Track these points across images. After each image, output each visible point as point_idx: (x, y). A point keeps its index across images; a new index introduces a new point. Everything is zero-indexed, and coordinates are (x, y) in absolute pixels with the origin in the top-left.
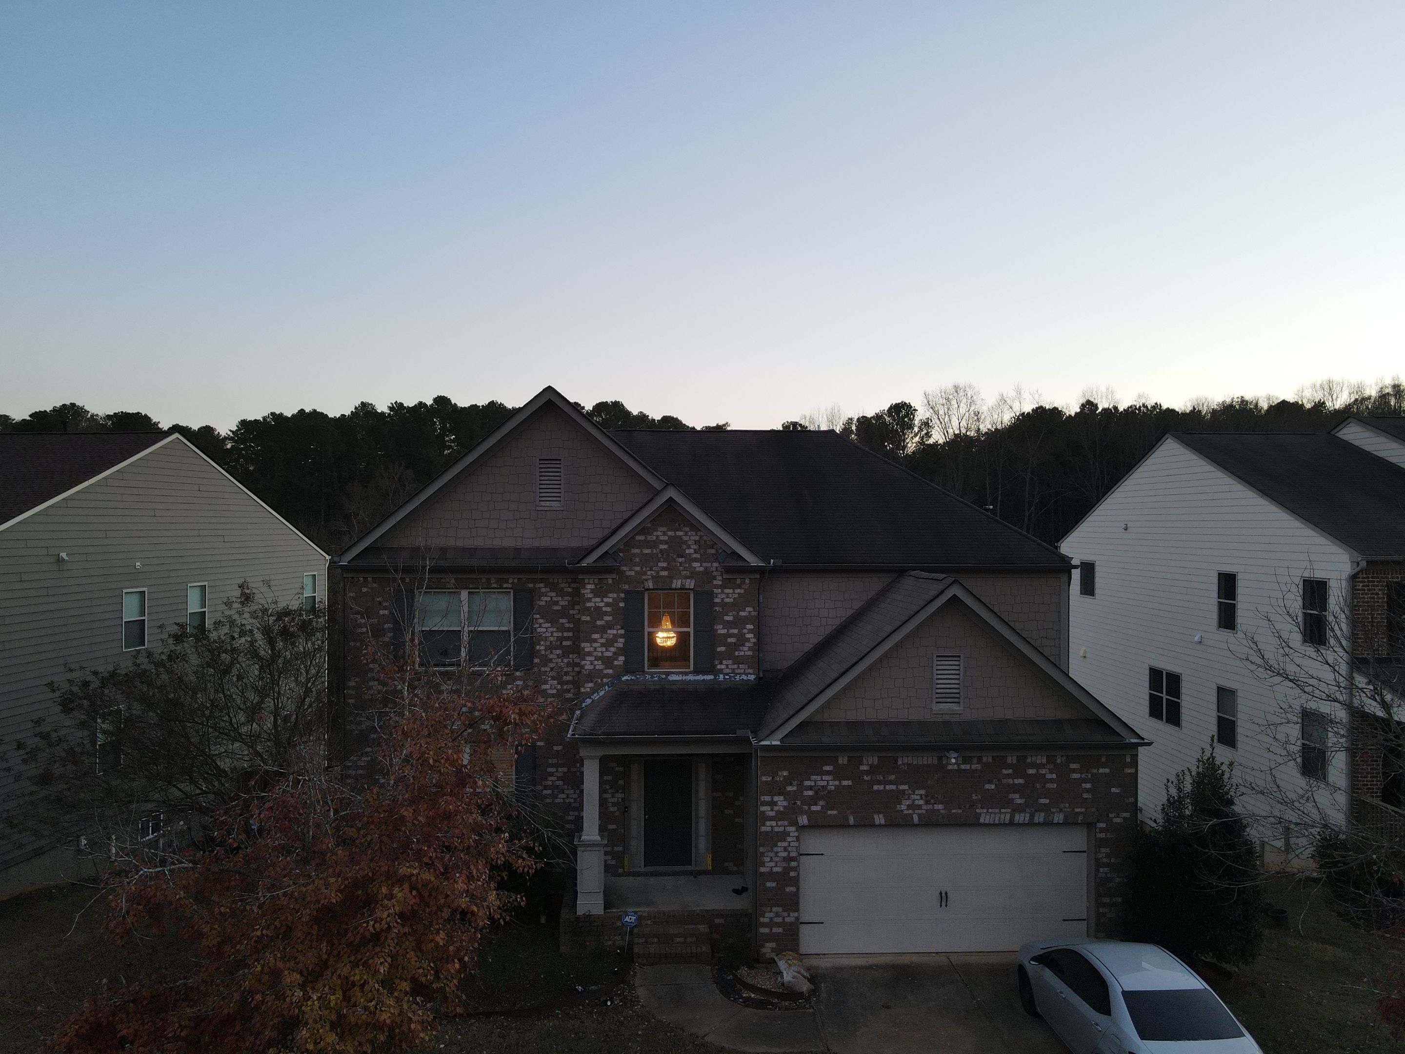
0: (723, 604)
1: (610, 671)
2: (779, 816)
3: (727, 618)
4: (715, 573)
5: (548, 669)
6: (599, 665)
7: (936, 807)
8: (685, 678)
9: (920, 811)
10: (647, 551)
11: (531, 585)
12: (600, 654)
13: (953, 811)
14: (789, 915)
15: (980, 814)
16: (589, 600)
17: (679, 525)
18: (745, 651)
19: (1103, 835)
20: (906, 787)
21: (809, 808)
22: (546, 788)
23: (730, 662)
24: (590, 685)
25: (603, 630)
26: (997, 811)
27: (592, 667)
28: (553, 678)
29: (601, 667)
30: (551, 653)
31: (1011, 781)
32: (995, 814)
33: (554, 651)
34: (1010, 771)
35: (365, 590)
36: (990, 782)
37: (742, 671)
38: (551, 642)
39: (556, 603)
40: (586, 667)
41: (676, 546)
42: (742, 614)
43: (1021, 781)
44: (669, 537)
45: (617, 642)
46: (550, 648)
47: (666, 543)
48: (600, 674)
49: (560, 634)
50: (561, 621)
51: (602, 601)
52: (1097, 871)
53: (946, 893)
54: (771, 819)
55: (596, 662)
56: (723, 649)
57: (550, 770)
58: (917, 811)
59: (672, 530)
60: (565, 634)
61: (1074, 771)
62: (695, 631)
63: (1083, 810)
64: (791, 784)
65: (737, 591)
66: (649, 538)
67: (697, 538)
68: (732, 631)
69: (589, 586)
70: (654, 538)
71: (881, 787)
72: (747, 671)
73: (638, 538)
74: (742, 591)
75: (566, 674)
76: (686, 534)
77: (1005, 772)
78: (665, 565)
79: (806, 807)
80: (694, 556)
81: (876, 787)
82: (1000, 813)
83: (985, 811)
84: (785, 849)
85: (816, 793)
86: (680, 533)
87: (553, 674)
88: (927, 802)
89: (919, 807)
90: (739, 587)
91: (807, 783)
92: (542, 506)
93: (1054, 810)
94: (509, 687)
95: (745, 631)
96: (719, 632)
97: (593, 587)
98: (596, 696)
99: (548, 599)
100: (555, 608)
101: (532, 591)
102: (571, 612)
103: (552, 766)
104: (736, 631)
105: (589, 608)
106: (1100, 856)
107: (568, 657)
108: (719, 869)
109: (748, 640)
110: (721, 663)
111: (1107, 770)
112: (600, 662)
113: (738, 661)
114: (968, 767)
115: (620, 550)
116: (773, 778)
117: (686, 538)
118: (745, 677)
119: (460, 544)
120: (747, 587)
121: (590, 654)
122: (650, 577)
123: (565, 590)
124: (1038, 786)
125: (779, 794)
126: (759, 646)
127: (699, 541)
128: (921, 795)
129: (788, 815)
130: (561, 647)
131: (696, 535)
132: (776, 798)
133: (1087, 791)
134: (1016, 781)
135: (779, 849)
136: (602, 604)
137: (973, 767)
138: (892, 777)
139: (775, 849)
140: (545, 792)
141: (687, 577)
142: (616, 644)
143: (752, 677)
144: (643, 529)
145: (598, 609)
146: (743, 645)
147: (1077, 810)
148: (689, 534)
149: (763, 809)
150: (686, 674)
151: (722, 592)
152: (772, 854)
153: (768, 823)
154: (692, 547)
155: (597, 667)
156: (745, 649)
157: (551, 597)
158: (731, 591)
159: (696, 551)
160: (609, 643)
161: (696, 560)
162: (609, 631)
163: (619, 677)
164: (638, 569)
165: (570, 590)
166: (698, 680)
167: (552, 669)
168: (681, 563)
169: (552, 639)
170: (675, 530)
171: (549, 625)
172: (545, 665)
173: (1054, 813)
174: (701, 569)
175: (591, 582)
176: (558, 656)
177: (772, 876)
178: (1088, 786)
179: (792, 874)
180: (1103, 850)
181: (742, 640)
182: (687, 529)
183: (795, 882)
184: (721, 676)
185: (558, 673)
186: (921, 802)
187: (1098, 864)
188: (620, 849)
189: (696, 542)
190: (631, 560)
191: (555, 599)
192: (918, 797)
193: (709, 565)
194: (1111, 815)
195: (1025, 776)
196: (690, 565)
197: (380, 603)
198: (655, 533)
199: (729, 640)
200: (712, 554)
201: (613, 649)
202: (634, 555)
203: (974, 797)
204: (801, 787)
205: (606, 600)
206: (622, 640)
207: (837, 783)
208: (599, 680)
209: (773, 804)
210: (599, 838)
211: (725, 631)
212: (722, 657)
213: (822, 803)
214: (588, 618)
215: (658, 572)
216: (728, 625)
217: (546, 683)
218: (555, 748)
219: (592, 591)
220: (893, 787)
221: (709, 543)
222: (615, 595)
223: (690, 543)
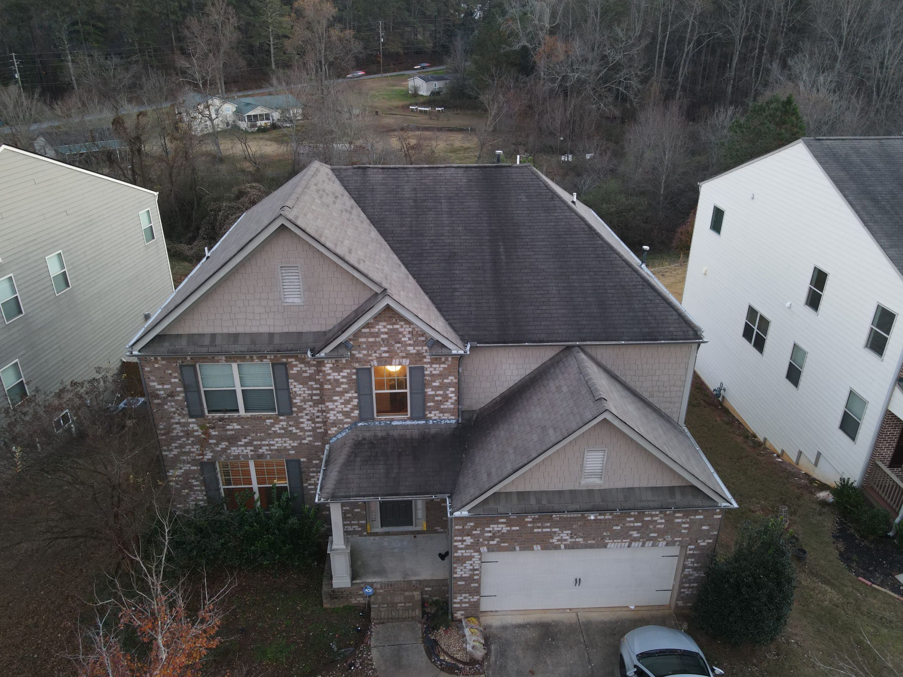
0: (432, 375)
1: (349, 420)
2: (467, 547)
3: (434, 384)
4: (425, 354)
5: (304, 414)
6: (340, 417)
7: (577, 540)
8: (404, 423)
9: (566, 543)
10: (371, 340)
11: (284, 360)
12: (341, 410)
13: (589, 542)
14: (473, 598)
15: (608, 543)
16: (329, 374)
17: (396, 320)
18: (449, 405)
19: (691, 552)
20: (557, 530)
21: (489, 543)
22: (310, 485)
23: (438, 412)
24: (335, 429)
25: (341, 394)
26: (620, 541)
27: (335, 418)
28: (308, 420)
29: (342, 418)
30: (305, 404)
31: (632, 525)
32: (618, 542)
33: (307, 403)
34: (632, 519)
35: (156, 366)
36: (617, 525)
37: (446, 418)
38: (304, 397)
39: (305, 372)
40: (331, 418)
41: (394, 336)
42: (445, 381)
43: (640, 524)
44: (388, 329)
45: (352, 401)
46: (304, 401)
47: (386, 333)
48: (341, 422)
49: (310, 392)
50: (310, 383)
51: (339, 375)
52: (683, 570)
53: (580, 579)
54: (461, 549)
55: (338, 415)
56: (432, 404)
57: (311, 474)
58: (563, 543)
59: (390, 324)
60: (314, 392)
61: (678, 518)
62: (411, 393)
63: (680, 539)
64: (476, 530)
65: (443, 366)
66: (372, 330)
67: (410, 330)
68: (438, 392)
69: (328, 365)
70: (377, 330)
71: (540, 530)
72: (450, 418)
73: (364, 330)
74: (446, 366)
75: (318, 417)
76: (402, 327)
77: (628, 519)
78: (386, 349)
79: (486, 542)
80: (409, 342)
81: (536, 530)
82: (622, 542)
83: (612, 541)
84: (471, 565)
85: (494, 534)
86: (396, 326)
87: (308, 417)
88: (571, 538)
89: (566, 540)
90: (444, 363)
91: (487, 529)
92: (286, 302)
93: (660, 540)
94: (277, 426)
95: (448, 392)
96: (429, 393)
97: (331, 365)
98: (340, 436)
99: (299, 369)
100: (304, 375)
101: (285, 364)
102: (317, 377)
103: (313, 472)
104: (441, 392)
105: (329, 380)
106: (686, 563)
107: (318, 407)
108: (430, 530)
109: (451, 398)
110: (430, 413)
111: (702, 517)
112: (341, 415)
113: (443, 411)
114: (602, 517)
115: (350, 340)
116: (463, 527)
117: (401, 330)
118: (448, 422)
119: (225, 331)
120: (450, 363)
121: (333, 410)
122: (375, 358)
123: (311, 362)
124: (651, 527)
125: (468, 535)
126: (459, 401)
127: (412, 332)
128: (568, 534)
129: (475, 546)
130: (311, 400)
131: (410, 327)
132: (465, 538)
133: (685, 528)
134: (636, 524)
135: (467, 565)
136: (339, 377)
137: (606, 517)
138: (548, 524)
139: (464, 565)
140: (309, 487)
141: (403, 357)
142: (351, 403)
143: (454, 422)
144: (368, 324)
145: (337, 381)
146: (447, 401)
147: (676, 539)
148: (404, 326)
149: (455, 544)
150: (405, 420)
151: (431, 367)
152: (462, 568)
153: (459, 551)
154: (407, 336)
155: (339, 418)
156: (448, 403)
157: (301, 368)
158: (438, 366)
159: (409, 339)
160: (347, 402)
161: (410, 345)
162: (346, 395)
163: (355, 424)
164: (365, 352)
165: (315, 363)
166: (413, 425)
167: (307, 414)
168: (398, 348)
169: (304, 395)
170: (393, 324)
171: (302, 386)
172: (301, 412)
173: (659, 541)
174: (415, 351)
175: (330, 361)
176: (311, 406)
177: (462, 579)
178: (687, 526)
179: (476, 577)
180: (689, 560)
181: (446, 398)
182: (402, 323)
183: (478, 581)
184: (431, 422)
185: (311, 416)
186: (567, 537)
187: (685, 567)
188: (364, 522)
189: (409, 332)
190: (359, 346)
191: (304, 369)
192: (566, 535)
193: (420, 348)
194: (699, 541)
195: (642, 521)
196: (406, 349)
197: (171, 374)
198: (377, 327)
199: (436, 398)
200: (423, 341)
201: (350, 406)
202: (361, 343)
203: (605, 534)
204: (483, 531)
205: (341, 374)
206: (356, 400)
207: (509, 528)
208: (341, 426)
209: (463, 541)
210: (344, 547)
211: (433, 393)
212: (431, 409)
213: (497, 539)
214: (330, 387)
215: (381, 354)
216: (436, 388)
217: (302, 423)
218: (314, 462)
219: (331, 368)
220: (548, 530)
221: (419, 333)
222: (349, 371)
223: (405, 333)
